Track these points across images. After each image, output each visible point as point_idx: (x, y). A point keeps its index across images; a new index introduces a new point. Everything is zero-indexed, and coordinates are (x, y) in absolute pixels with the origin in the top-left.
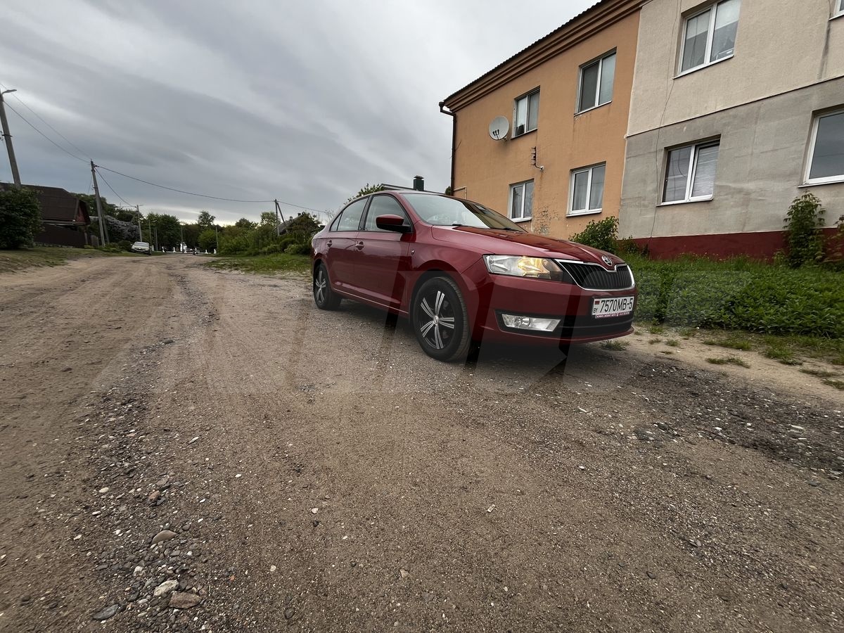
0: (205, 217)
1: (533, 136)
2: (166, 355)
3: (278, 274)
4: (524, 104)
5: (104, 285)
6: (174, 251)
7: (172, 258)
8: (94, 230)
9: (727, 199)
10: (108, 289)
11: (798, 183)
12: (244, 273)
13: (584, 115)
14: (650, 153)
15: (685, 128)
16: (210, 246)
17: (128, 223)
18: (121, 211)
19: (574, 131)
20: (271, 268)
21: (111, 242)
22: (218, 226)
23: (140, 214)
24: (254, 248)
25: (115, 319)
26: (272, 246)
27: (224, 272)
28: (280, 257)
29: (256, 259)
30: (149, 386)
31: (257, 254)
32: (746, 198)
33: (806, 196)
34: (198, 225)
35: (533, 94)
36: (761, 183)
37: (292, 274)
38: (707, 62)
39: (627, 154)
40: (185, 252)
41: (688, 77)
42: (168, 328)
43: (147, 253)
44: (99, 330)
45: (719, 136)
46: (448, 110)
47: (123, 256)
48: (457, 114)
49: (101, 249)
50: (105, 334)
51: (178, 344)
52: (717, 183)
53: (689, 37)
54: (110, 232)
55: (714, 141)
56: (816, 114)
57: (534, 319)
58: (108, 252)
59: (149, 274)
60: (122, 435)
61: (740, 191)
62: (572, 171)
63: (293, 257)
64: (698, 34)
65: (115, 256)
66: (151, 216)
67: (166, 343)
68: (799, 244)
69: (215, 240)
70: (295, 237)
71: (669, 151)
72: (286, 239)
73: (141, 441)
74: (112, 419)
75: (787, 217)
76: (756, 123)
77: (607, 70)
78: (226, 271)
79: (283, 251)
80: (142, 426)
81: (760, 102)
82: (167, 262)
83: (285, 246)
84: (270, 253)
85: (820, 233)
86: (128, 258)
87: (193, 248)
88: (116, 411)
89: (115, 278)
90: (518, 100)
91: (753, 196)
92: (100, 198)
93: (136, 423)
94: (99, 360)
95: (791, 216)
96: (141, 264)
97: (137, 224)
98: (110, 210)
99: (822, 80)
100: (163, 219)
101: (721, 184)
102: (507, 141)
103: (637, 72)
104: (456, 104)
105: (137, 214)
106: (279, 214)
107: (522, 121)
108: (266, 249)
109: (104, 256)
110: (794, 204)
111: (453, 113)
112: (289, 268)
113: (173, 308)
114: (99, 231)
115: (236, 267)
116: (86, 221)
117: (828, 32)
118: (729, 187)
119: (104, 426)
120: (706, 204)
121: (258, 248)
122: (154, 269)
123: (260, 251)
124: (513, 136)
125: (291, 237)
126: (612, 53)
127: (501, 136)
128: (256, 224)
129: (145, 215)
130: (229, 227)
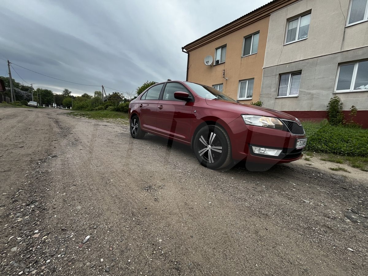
0: (66, 92)
1: (223, 65)
2: (54, 165)
3: (105, 120)
4: (219, 51)
5: (13, 122)
6: (50, 107)
7: (49, 110)
8: (8, 94)
9: (304, 97)
10: (15, 124)
11: (332, 91)
12: (87, 119)
13: (245, 58)
14: (273, 75)
15: (287, 66)
16: (68, 105)
17: (26, 92)
18: (23, 86)
19: (241, 64)
20: (101, 117)
21: (16, 100)
22: (73, 96)
23: (33, 88)
24: (91, 107)
25: (20, 141)
26: (100, 106)
27: (77, 117)
28: (105, 112)
29: (93, 112)
30: (45, 189)
31: (92, 110)
32: (312, 96)
33: (335, 97)
34: (63, 95)
35: (223, 47)
36: (318, 91)
37: (112, 120)
38: (297, 40)
39: (264, 75)
40: (56, 107)
41: (289, 45)
42: (52, 148)
43: (36, 107)
44: (9, 148)
45: (301, 70)
46: (186, 51)
47: (23, 107)
48: (190, 53)
49: (11, 104)
50: (13, 151)
51: (60, 157)
52: (300, 90)
53: (289, 29)
54: (16, 96)
55: (299, 72)
56: (339, 64)
57: (267, 149)
58: (15, 106)
59: (38, 117)
60: (28, 236)
61: (310, 94)
62: (240, 81)
63: (111, 112)
64: (293, 28)
65: (19, 107)
66: (38, 90)
67: (52, 157)
68: (333, 116)
69: (71, 102)
70: (112, 103)
71: (280, 75)
72: (108, 104)
73: (44, 242)
74: (19, 220)
75: (328, 105)
76: (316, 66)
77: (255, 40)
78: (79, 117)
79: (106, 109)
80: (44, 226)
81: (318, 58)
82: (47, 112)
83: (107, 107)
84: (99, 110)
85: (341, 112)
86: (26, 109)
87: (60, 106)
88: (22, 211)
89: (19, 118)
90: (217, 49)
91: (314, 96)
92: (12, 79)
93: (38, 223)
94: (9, 169)
95: (330, 105)
96: (33, 112)
97: (31, 93)
98: (17, 85)
99: (342, 51)
100: (45, 91)
101: (302, 90)
102: (212, 66)
103: (268, 41)
104: (189, 48)
105: (31, 88)
106: (104, 92)
107: (218, 58)
108: (97, 108)
109: (13, 107)
110: (331, 100)
111: (188, 52)
112: (110, 117)
113: (54, 135)
114: (11, 94)
115: (83, 115)
116: (3, 90)
117: (345, 32)
118: (305, 92)
119: (13, 227)
120: (295, 98)
121: (93, 107)
122: (40, 115)
123: (94, 109)
124: (214, 64)
125: (110, 103)
126: (258, 32)
127: (210, 63)
128: (92, 97)
129: (35, 89)
130: (78, 97)
